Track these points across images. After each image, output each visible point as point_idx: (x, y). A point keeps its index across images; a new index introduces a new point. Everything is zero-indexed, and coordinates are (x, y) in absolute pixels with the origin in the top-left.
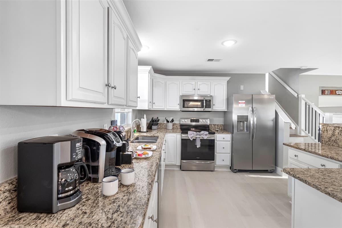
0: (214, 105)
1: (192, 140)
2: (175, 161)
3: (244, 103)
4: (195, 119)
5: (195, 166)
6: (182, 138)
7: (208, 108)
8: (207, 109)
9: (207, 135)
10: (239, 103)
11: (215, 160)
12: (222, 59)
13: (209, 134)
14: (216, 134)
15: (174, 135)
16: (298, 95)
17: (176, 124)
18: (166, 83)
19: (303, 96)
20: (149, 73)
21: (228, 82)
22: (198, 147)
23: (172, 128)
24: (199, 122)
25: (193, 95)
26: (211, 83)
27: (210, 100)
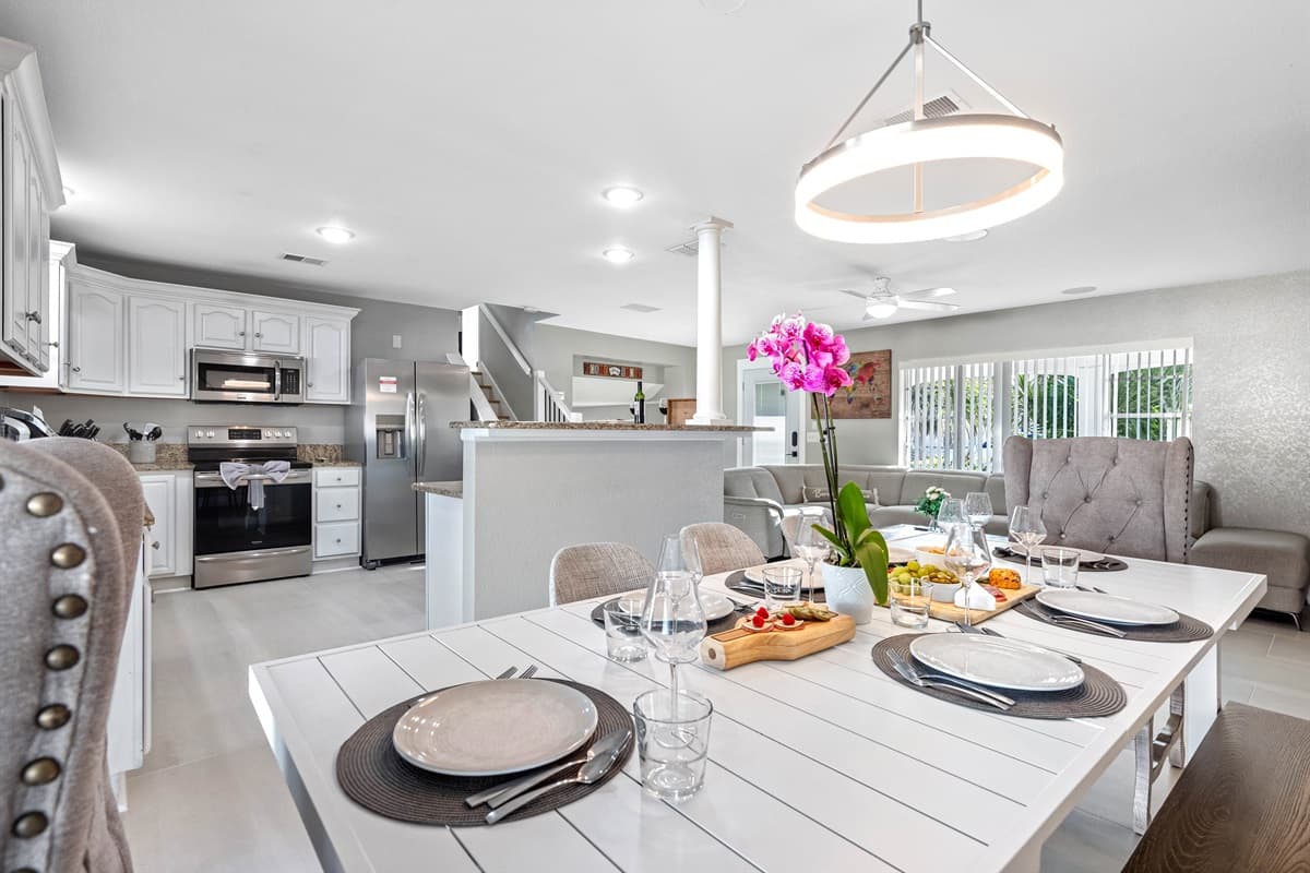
0: (310, 386)
1: (233, 488)
2: (171, 564)
3: (395, 383)
4: (245, 428)
5: (249, 567)
6: (197, 486)
7: (291, 392)
8: (286, 398)
9: (285, 471)
10: (382, 382)
11: (313, 543)
12: (326, 262)
13: (292, 468)
14: (314, 470)
15: (169, 477)
16: (531, 372)
17: (168, 445)
18: (126, 306)
19: (541, 374)
20: (61, 263)
21: (355, 323)
22: (255, 508)
23: (153, 460)
24: (260, 438)
25: (240, 353)
26: (299, 319)
27: (297, 371)
